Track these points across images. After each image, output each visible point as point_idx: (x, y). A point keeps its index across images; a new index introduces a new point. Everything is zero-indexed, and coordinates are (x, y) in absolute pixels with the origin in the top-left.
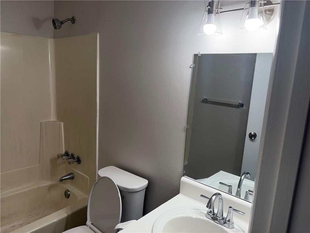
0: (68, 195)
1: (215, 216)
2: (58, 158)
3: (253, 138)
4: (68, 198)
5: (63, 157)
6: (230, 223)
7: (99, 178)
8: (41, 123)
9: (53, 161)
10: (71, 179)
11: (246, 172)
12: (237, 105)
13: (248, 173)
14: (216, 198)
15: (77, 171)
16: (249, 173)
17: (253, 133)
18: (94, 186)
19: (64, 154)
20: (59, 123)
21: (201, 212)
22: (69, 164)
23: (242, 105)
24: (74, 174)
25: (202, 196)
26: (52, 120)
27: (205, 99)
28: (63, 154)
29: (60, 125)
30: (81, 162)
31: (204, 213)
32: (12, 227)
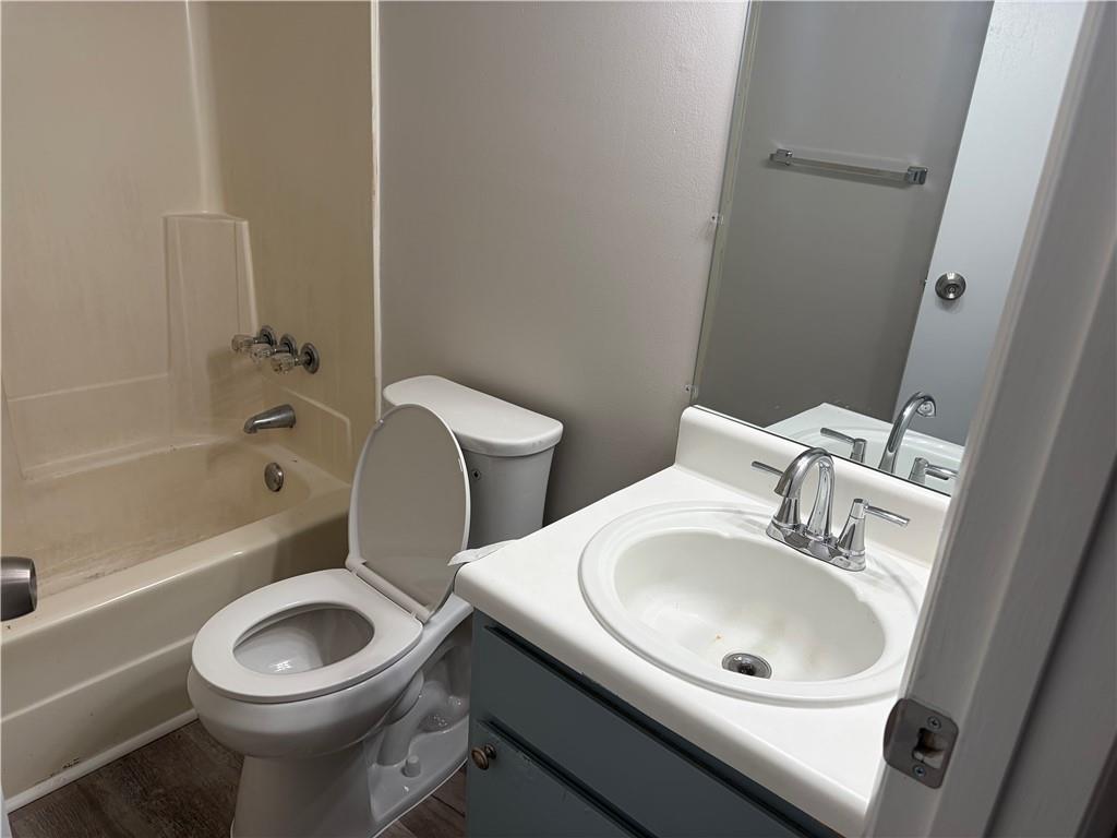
0: (275, 481)
1: (800, 532)
2: (237, 350)
3: (951, 296)
4: (278, 490)
5: (254, 346)
6: (854, 553)
7: (387, 413)
8: (166, 220)
9: (219, 364)
10: (285, 426)
11: (919, 395)
12: (901, 174)
13: (928, 399)
14: (809, 465)
15: (306, 399)
16: (931, 399)
17: (951, 277)
18: (372, 440)
19: (254, 336)
20: (232, 222)
21: (750, 521)
22: (276, 370)
23: (919, 176)
24: (294, 407)
25: (756, 464)
26: (205, 212)
27: (779, 151)
28: (255, 339)
29: (236, 229)
30: (318, 365)
31: (761, 526)
32: (91, 577)
